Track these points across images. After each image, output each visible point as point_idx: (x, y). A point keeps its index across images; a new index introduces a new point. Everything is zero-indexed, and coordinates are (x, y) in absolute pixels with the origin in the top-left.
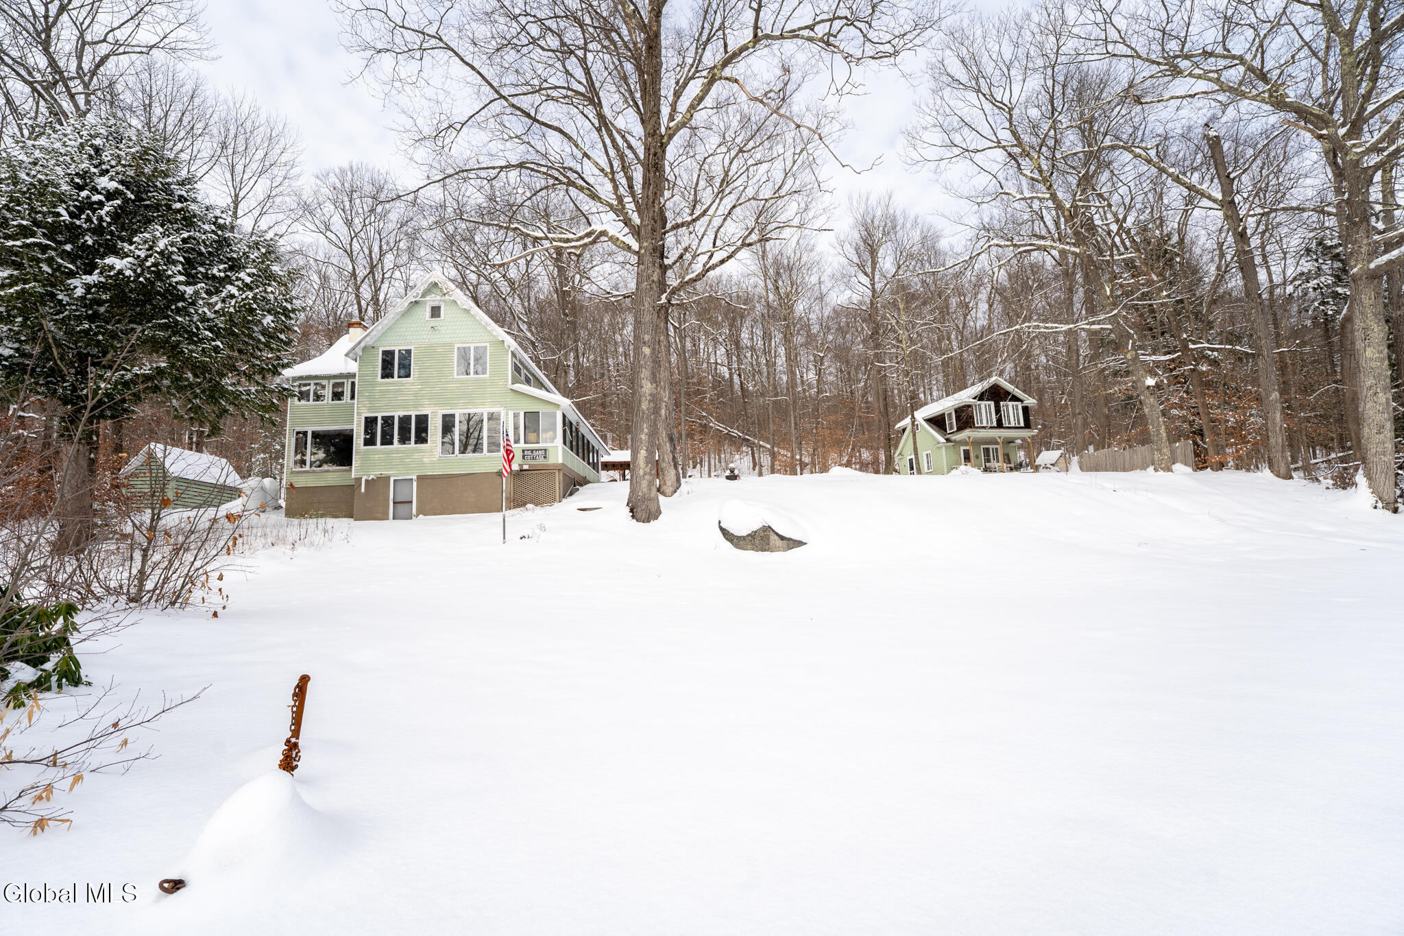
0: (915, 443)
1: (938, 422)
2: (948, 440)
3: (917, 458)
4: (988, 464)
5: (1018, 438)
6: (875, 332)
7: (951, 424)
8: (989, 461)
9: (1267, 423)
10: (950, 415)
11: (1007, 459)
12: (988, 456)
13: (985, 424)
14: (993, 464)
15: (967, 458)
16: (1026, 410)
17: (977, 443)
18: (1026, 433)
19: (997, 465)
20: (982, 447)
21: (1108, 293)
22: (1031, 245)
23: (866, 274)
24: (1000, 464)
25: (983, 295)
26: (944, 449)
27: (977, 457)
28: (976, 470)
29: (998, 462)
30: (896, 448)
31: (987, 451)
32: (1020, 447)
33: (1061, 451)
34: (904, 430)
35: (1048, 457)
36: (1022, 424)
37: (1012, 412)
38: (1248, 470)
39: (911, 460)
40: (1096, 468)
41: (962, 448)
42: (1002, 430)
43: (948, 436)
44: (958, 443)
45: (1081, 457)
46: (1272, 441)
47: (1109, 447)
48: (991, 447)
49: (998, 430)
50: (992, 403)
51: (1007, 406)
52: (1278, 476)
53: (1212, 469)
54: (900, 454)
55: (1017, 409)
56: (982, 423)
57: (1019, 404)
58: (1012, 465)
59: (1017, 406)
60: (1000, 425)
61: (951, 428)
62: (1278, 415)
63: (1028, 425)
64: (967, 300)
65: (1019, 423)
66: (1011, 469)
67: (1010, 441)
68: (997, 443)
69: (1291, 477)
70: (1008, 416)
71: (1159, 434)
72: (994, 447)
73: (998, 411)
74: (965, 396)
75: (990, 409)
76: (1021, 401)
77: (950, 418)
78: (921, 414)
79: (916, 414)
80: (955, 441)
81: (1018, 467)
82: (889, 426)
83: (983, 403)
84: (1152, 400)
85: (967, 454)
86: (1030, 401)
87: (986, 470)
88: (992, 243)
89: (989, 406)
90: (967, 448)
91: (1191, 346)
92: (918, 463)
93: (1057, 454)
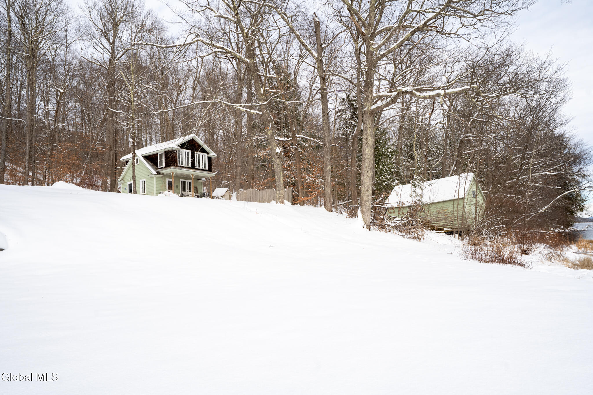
0: (134, 172)
1: (152, 159)
2: (158, 173)
3: (134, 183)
4: (184, 193)
5: (203, 177)
6: (111, 85)
7: (161, 162)
8: (184, 190)
9: (325, 182)
10: (161, 155)
11: (196, 190)
12: (184, 187)
13: (184, 165)
14: (187, 192)
15: (170, 188)
16: (210, 159)
17: (178, 177)
18: (209, 175)
19: (189, 193)
20: (181, 180)
21: (262, 92)
22: (223, 48)
23: (108, 40)
24: (191, 193)
25: (190, 82)
26: (155, 179)
27: (177, 187)
28: (175, 195)
29: (190, 191)
30: (120, 176)
31: (183, 183)
32: (205, 184)
33: (227, 188)
34: (127, 162)
35: (220, 191)
36: (207, 168)
37: (201, 159)
38: (315, 206)
39: (130, 185)
40: (246, 200)
41: (168, 180)
42: (194, 170)
43: (158, 170)
44: (165, 176)
45: (238, 193)
46: (326, 191)
47: (252, 188)
48: (186, 181)
49: (192, 170)
50: (190, 152)
51: (199, 155)
52: (327, 210)
53: (300, 204)
54: (122, 179)
55: (205, 158)
56: (182, 164)
57: (206, 154)
58: (199, 194)
59: (205, 156)
60: (193, 167)
61: (161, 165)
62: (330, 178)
63: (210, 170)
64: (180, 84)
65: (205, 167)
66: (198, 197)
67: (198, 179)
68: (191, 179)
69: (332, 211)
70: (199, 162)
71: (280, 181)
72: (189, 181)
73: (193, 156)
74: (173, 144)
75: (188, 155)
76: (208, 153)
77: (161, 158)
78: (140, 153)
79: (137, 151)
80: (163, 174)
81: (203, 195)
82: (116, 157)
83: (184, 151)
84: (278, 161)
85: (170, 183)
86: (213, 154)
87: (182, 195)
88: (199, 39)
89: (188, 153)
90: (171, 180)
91: (297, 135)
92: (135, 187)
93: (225, 190)
